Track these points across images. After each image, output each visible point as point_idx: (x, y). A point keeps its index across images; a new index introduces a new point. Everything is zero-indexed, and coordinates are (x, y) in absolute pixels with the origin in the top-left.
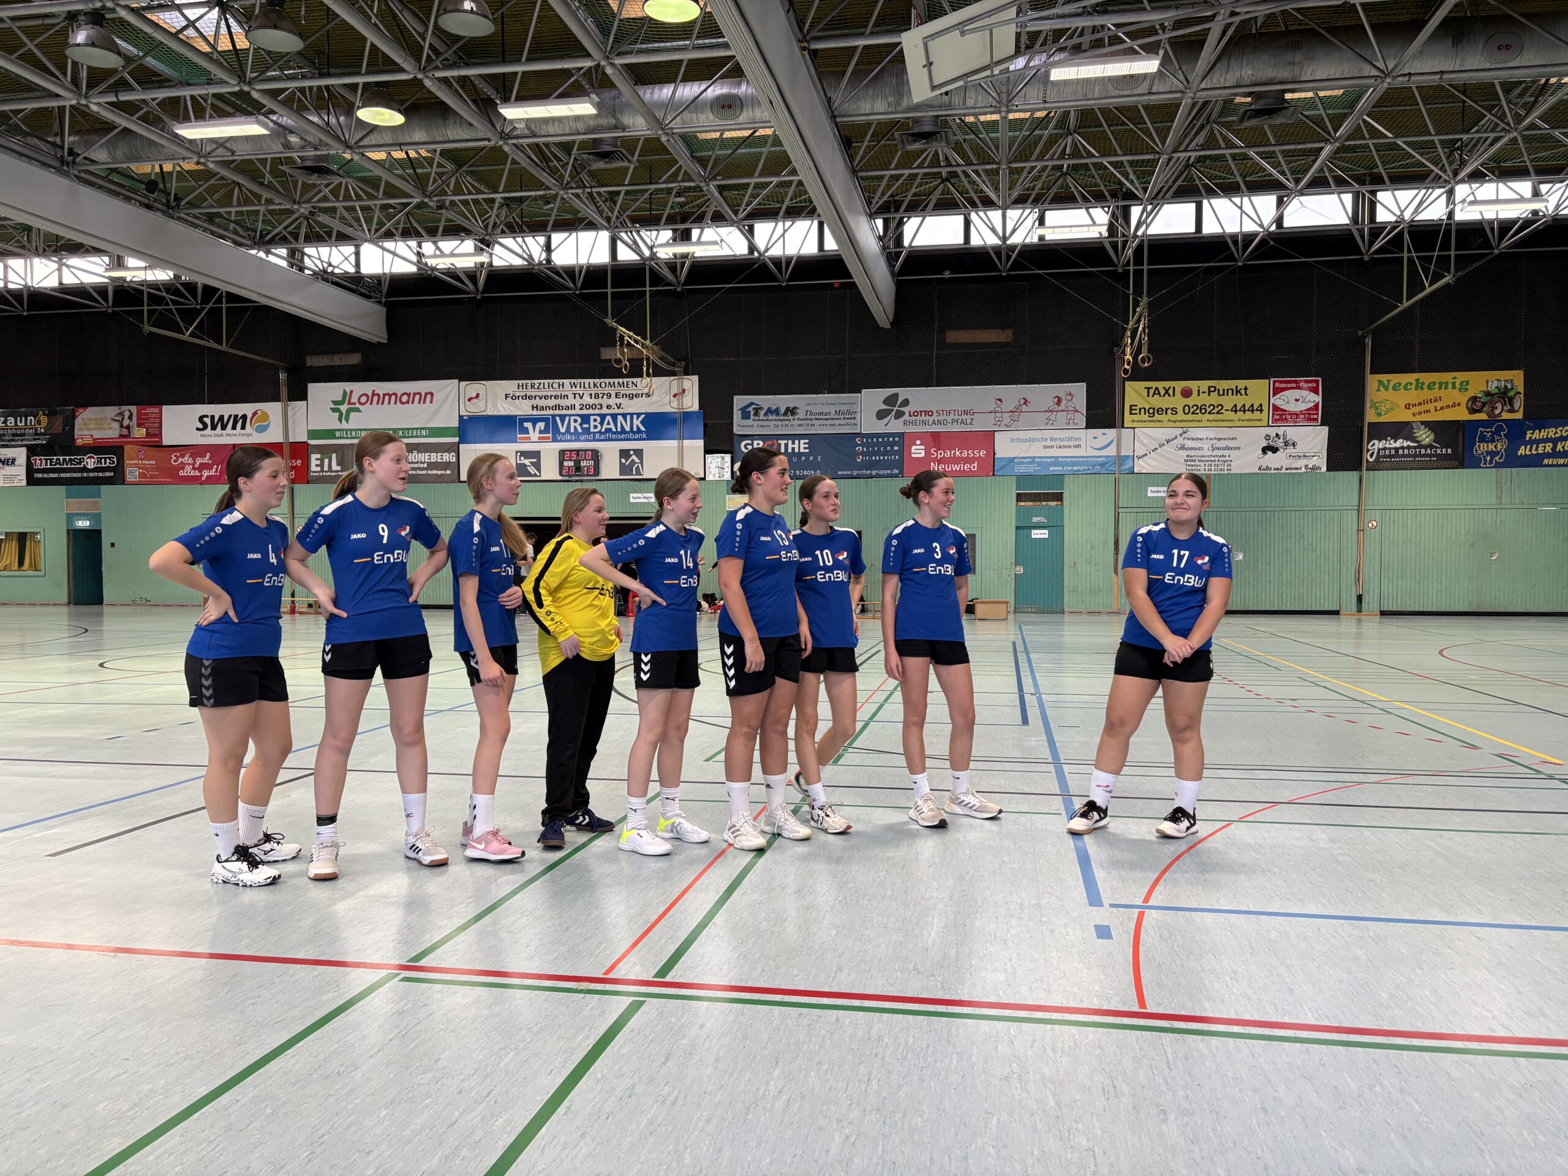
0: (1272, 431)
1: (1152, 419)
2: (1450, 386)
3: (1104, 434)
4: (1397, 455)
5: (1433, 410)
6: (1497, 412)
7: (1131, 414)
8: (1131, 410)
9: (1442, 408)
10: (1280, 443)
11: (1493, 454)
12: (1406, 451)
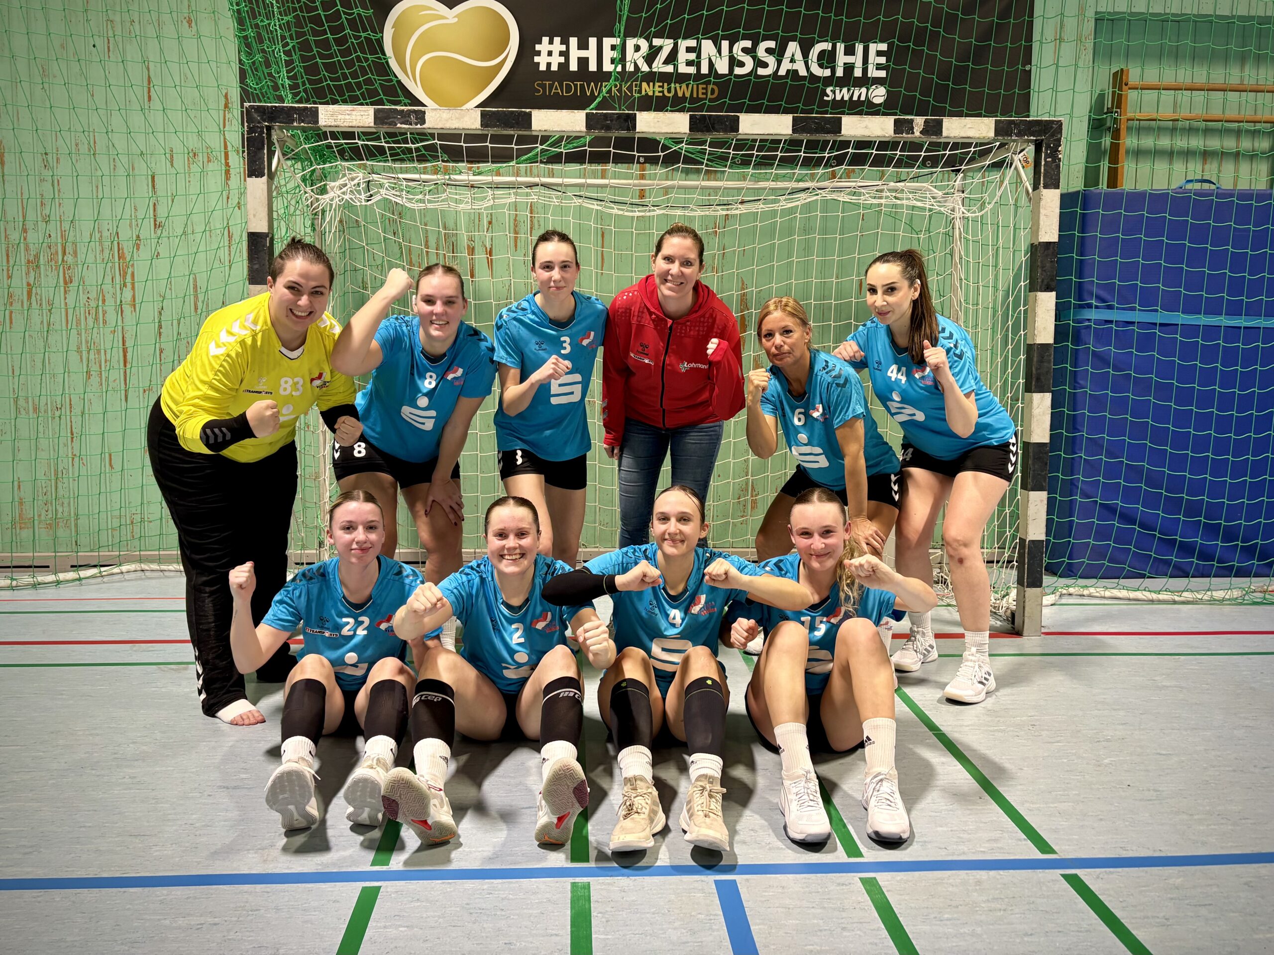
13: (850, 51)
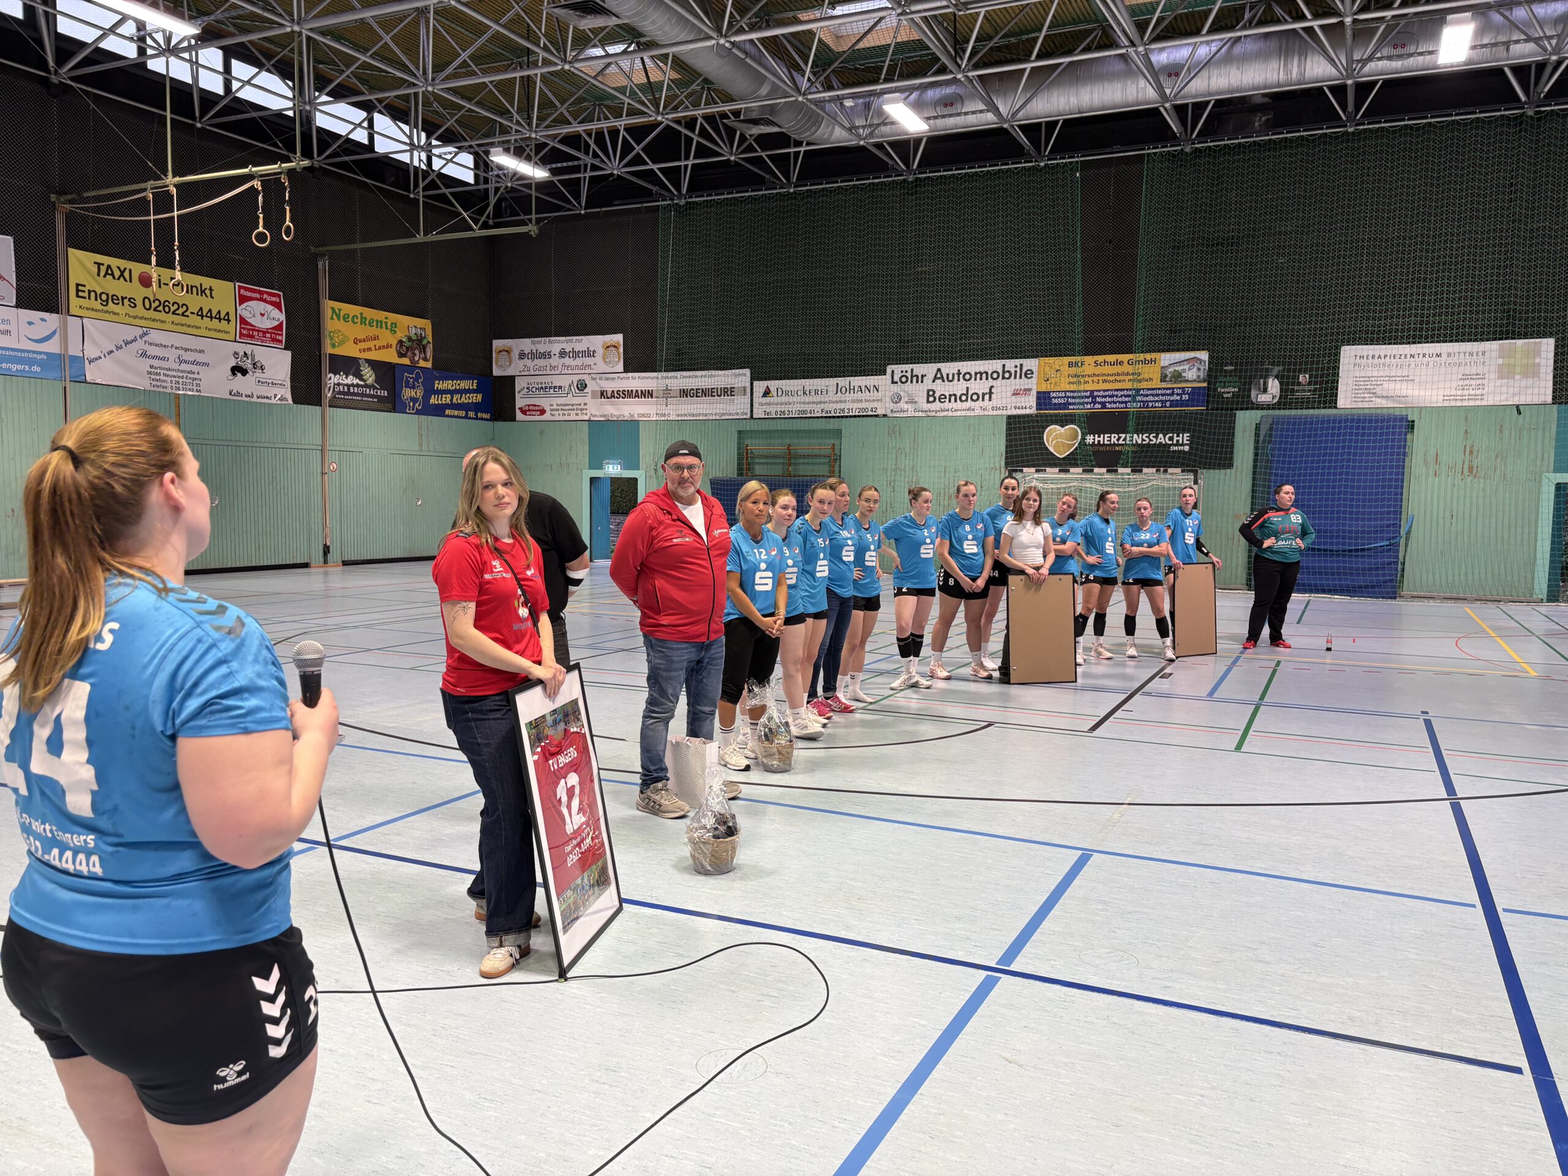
0: (241, 348)
1: (105, 308)
2: (384, 325)
3: (43, 320)
4: (348, 393)
5: (373, 348)
6: (417, 359)
7: (78, 296)
8: (78, 291)
9: (380, 348)
10: (248, 365)
11: (414, 400)
12: (356, 389)
13: (1178, 436)
